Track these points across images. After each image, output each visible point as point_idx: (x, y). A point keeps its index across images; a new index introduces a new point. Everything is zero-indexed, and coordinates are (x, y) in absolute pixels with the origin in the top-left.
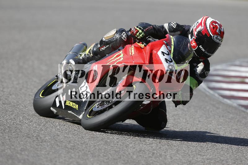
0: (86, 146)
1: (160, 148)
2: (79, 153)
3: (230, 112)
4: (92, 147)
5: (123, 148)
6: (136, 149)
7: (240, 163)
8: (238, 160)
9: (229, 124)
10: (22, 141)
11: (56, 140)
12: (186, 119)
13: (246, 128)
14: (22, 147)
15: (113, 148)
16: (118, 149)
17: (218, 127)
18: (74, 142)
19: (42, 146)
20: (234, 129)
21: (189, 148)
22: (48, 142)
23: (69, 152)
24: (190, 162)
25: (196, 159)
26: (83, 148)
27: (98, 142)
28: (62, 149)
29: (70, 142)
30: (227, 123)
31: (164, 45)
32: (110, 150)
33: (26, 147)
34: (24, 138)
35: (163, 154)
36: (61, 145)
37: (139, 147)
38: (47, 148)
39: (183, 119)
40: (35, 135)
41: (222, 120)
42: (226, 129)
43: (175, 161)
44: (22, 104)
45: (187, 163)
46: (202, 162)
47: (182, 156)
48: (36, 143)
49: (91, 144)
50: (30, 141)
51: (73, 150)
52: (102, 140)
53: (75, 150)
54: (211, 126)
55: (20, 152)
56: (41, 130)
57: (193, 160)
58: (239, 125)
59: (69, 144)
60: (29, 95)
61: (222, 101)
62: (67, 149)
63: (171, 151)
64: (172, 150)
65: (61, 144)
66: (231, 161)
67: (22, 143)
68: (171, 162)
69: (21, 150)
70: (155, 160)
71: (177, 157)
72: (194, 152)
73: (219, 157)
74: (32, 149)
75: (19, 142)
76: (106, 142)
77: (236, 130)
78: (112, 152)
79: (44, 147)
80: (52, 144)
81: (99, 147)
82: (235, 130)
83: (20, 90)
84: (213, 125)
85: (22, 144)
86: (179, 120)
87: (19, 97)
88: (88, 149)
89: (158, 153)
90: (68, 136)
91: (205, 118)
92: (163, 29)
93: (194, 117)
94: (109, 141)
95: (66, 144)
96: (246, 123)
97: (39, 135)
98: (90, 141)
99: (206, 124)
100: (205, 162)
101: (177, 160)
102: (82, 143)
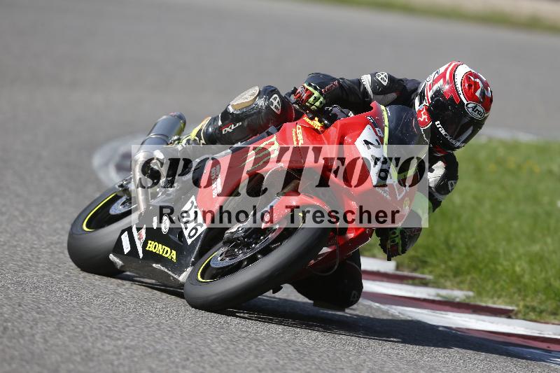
1: (21, 317)
7: (199, 359)
8: (193, 352)
21: (86, 321)
24: (88, 351)
25: (101, 347)
31: (368, 126)
35: (26, 330)
43: (54, 348)
45: (80, 354)
46: (115, 354)
47: (69, 337)
57: (93, 347)
63: (44, 324)
64: (46, 323)
66: (179, 355)
68: (46, 350)
70: (9, 344)
71: (58, 340)
72: (96, 329)
73: (153, 343)
89: (15, 328)
92: (360, 88)
100: (120, 354)
101: (58, 346)
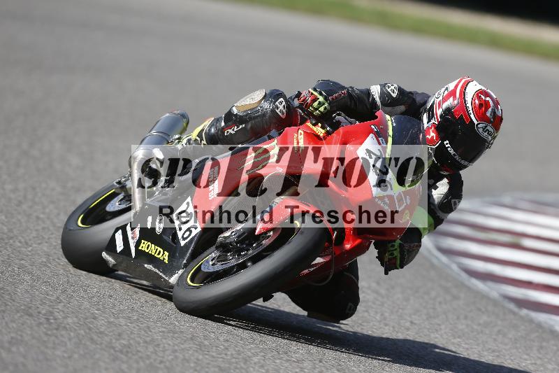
0: (156, 348)
2: (137, 362)
3: (483, 310)
4: (167, 353)
5: (236, 363)
6: (266, 368)
9: (477, 336)
10: (13, 321)
11: (90, 329)
12: (382, 315)
13: (515, 350)
14: (13, 335)
15: (216, 361)
16: (227, 365)
17: (452, 341)
18: (129, 337)
19: (56, 337)
20: (490, 349)
22: (71, 331)
23: (115, 359)
26: (149, 353)
27: (182, 344)
28: (102, 349)
29: (120, 335)
30: (475, 333)
32: (208, 364)
33: (22, 336)
34: (19, 315)
36: (99, 339)
37: (272, 366)
38: (68, 343)
39: (376, 313)
40: (44, 312)
41: (464, 327)
42: (472, 348)
44: (20, 238)
48: (44, 330)
49: (166, 345)
50: (31, 324)
51: (126, 356)
52: (192, 339)
53: (130, 355)
54: (437, 336)
55: (7, 345)
56: (58, 301)
58: (501, 343)
59: (117, 340)
60: (38, 218)
61: (467, 283)
62: (112, 351)
65: (99, 337)
67: (14, 325)
69: (10, 343)
74: (34, 341)
75: (6, 323)
76: (200, 345)
77: (494, 351)
78: (212, 369)
79: (62, 341)
80: (81, 336)
81: (184, 356)
82: (490, 351)
83: (18, 205)
84: (441, 336)
85: (13, 327)
86: (366, 314)
87: (14, 220)
88: (159, 356)
90: (116, 321)
91: (424, 317)
92: (369, 99)
93: (400, 311)
94: (206, 343)
95: (111, 339)
96: (516, 339)
97: (51, 313)
98: (165, 339)
99: (426, 330)
102: (146, 342)
